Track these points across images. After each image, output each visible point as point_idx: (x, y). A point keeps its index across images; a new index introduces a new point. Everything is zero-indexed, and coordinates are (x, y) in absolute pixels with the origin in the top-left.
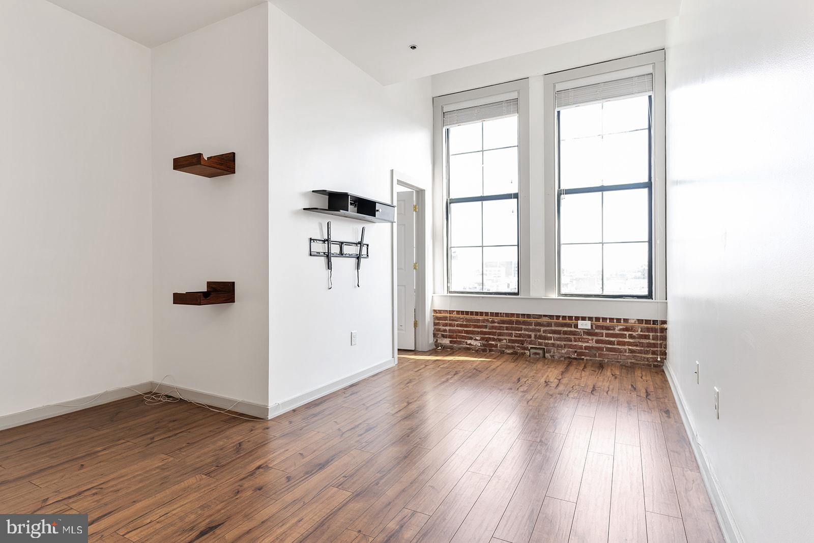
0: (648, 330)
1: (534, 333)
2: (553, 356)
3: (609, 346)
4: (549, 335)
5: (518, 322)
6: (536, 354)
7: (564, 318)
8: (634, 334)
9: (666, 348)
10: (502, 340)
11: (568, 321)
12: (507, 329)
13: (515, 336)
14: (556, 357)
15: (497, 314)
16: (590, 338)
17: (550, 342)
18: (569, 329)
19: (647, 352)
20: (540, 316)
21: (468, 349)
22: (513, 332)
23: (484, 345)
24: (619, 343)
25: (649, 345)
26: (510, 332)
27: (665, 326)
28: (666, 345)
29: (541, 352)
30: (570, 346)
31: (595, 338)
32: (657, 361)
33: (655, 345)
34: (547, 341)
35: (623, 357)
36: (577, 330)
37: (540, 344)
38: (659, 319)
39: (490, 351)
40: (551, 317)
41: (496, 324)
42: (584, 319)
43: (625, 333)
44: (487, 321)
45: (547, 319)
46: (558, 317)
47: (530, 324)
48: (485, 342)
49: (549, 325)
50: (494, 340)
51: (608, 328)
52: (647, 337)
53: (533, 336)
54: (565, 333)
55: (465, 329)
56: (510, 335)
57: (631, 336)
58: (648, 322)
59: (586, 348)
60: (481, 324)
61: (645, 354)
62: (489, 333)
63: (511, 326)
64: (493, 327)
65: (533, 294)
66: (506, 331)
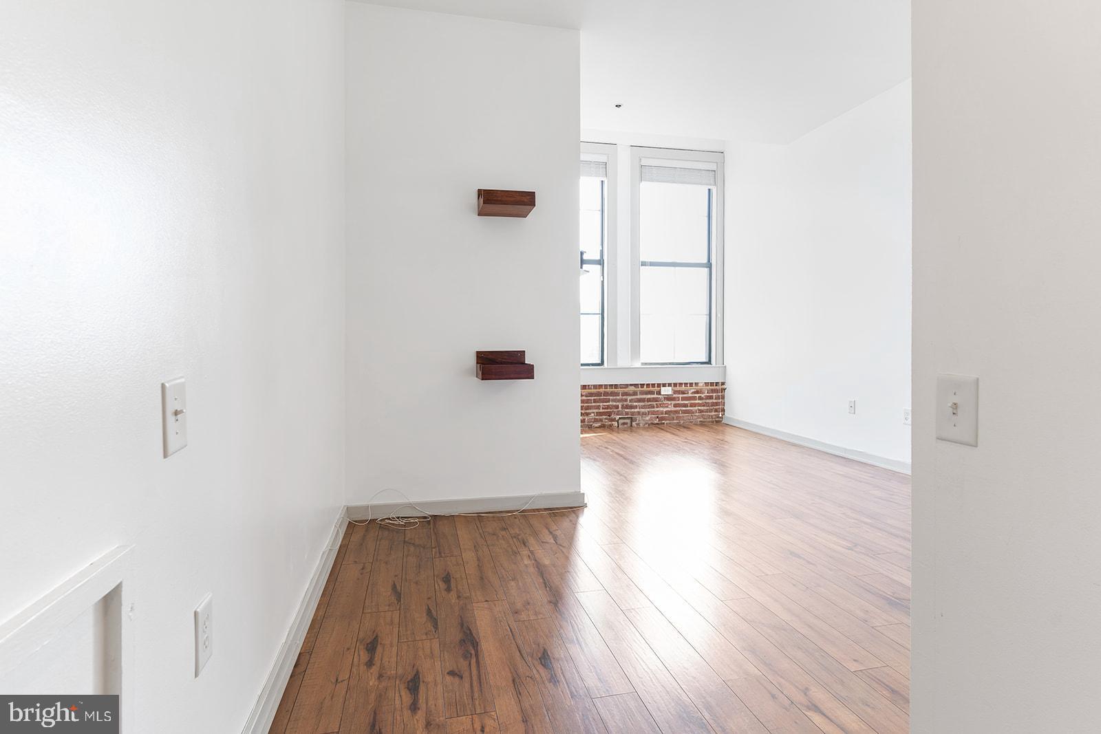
0: (713, 391)
1: (621, 403)
2: (638, 424)
3: (684, 409)
4: (635, 404)
5: (606, 394)
6: (624, 424)
7: (648, 385)
8: (703, 396)
9: (724, 405)
10: (590, 414)
11: (651, 389)
12: (595, 401)
13: (603, 409)
14: (641, 425)
16: (669, 403)
17: (636, 410)
18: (652, 396)
19: (711, 411)
20: (627, 386)
22: (601, 404)
24: (692, 405)
25: (713, 404)
26: (598, 404)
27: (724, 387)
28: (724, 403)
29: (628, 421)
30: (653, 413)
31: (673, 402)
32: (718, 417)
33: (717, 404)
34: (633, 410)
35: (695, 418)
36: (659, 396)
37: (627, 414)
38: (720, 381)
40: (636, 385)
42: (664, 385)
43: (696, 395)
45: (633, 388)
46: (642, 385)
47: (617, 394)
49: (635, 393)
51: (683, 393)
52: (711, 398)
53: (620, 406)
54: (649, 400)
57: (700, 398)
58: (712, 384)
59: (667, 412)
61: (710, 412)
65: (621, 364)
66: (594, 404)
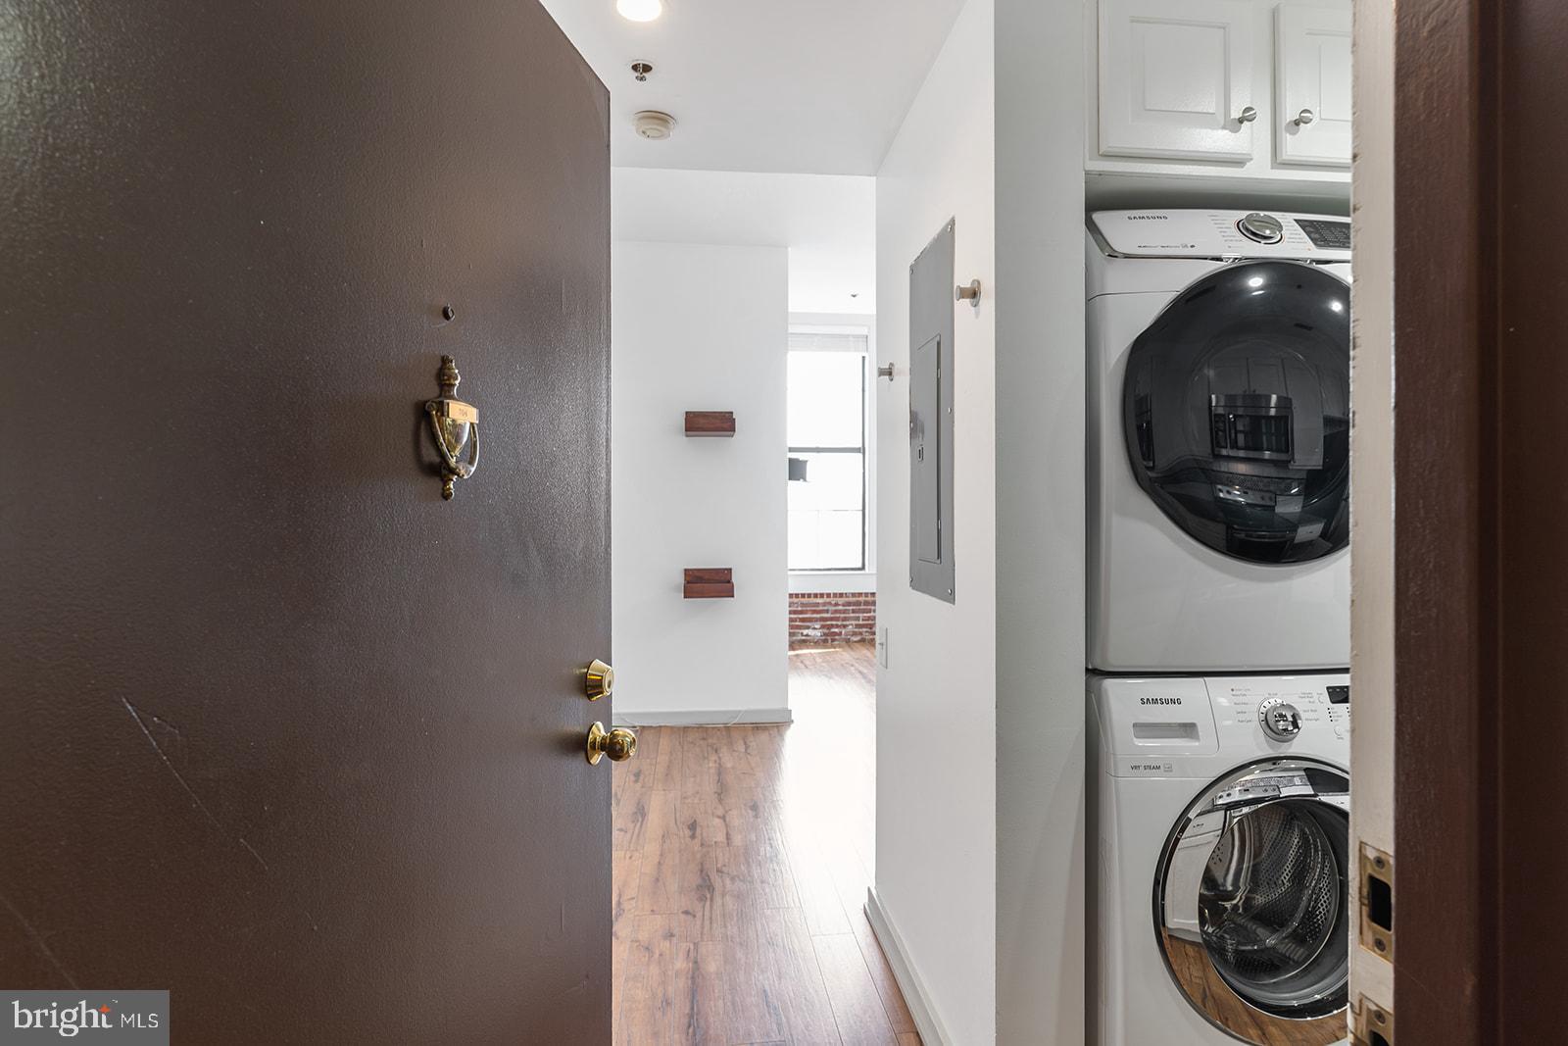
10: (848, 626)
12: (854, 611)
15: (841, 595)
21: (804, 641)
22: (861, 615)
23: (825, 634)
26: (857, 615)
39: (833, 640)
41: (840, 608)
44: (830, 603)
48: (826, 631)
50: (837, 626)
55: (801, 616)
56: (858, 619)
60: (821, 608)
62: (832, 619)
64: (836, 612)
66: (852, 615)
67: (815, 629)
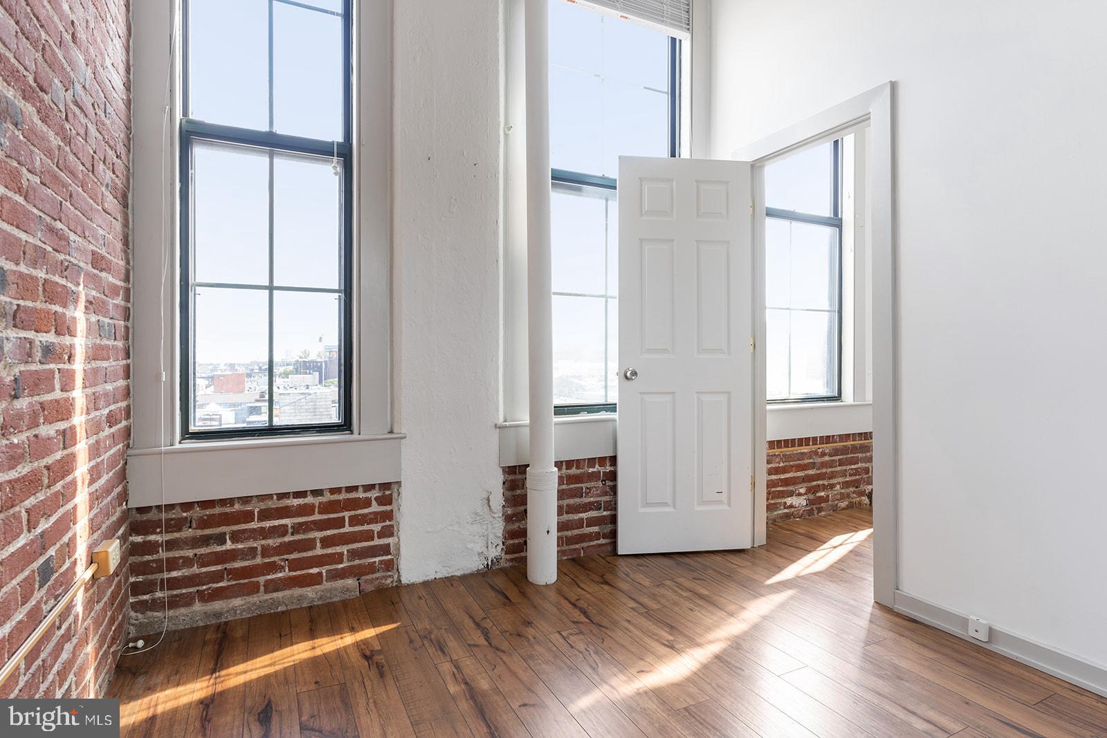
15: (828, 439)
23: (811, 502)
39: (820, 511)
41: (827, 458)
44: (815, 453)
48: (811, 497)
50: (824, 488)
56: (844, 474)
60: (806, 461)
62: (817, 477)
63: (845, 456)
64: (822, 465)
67: (800, 494)
